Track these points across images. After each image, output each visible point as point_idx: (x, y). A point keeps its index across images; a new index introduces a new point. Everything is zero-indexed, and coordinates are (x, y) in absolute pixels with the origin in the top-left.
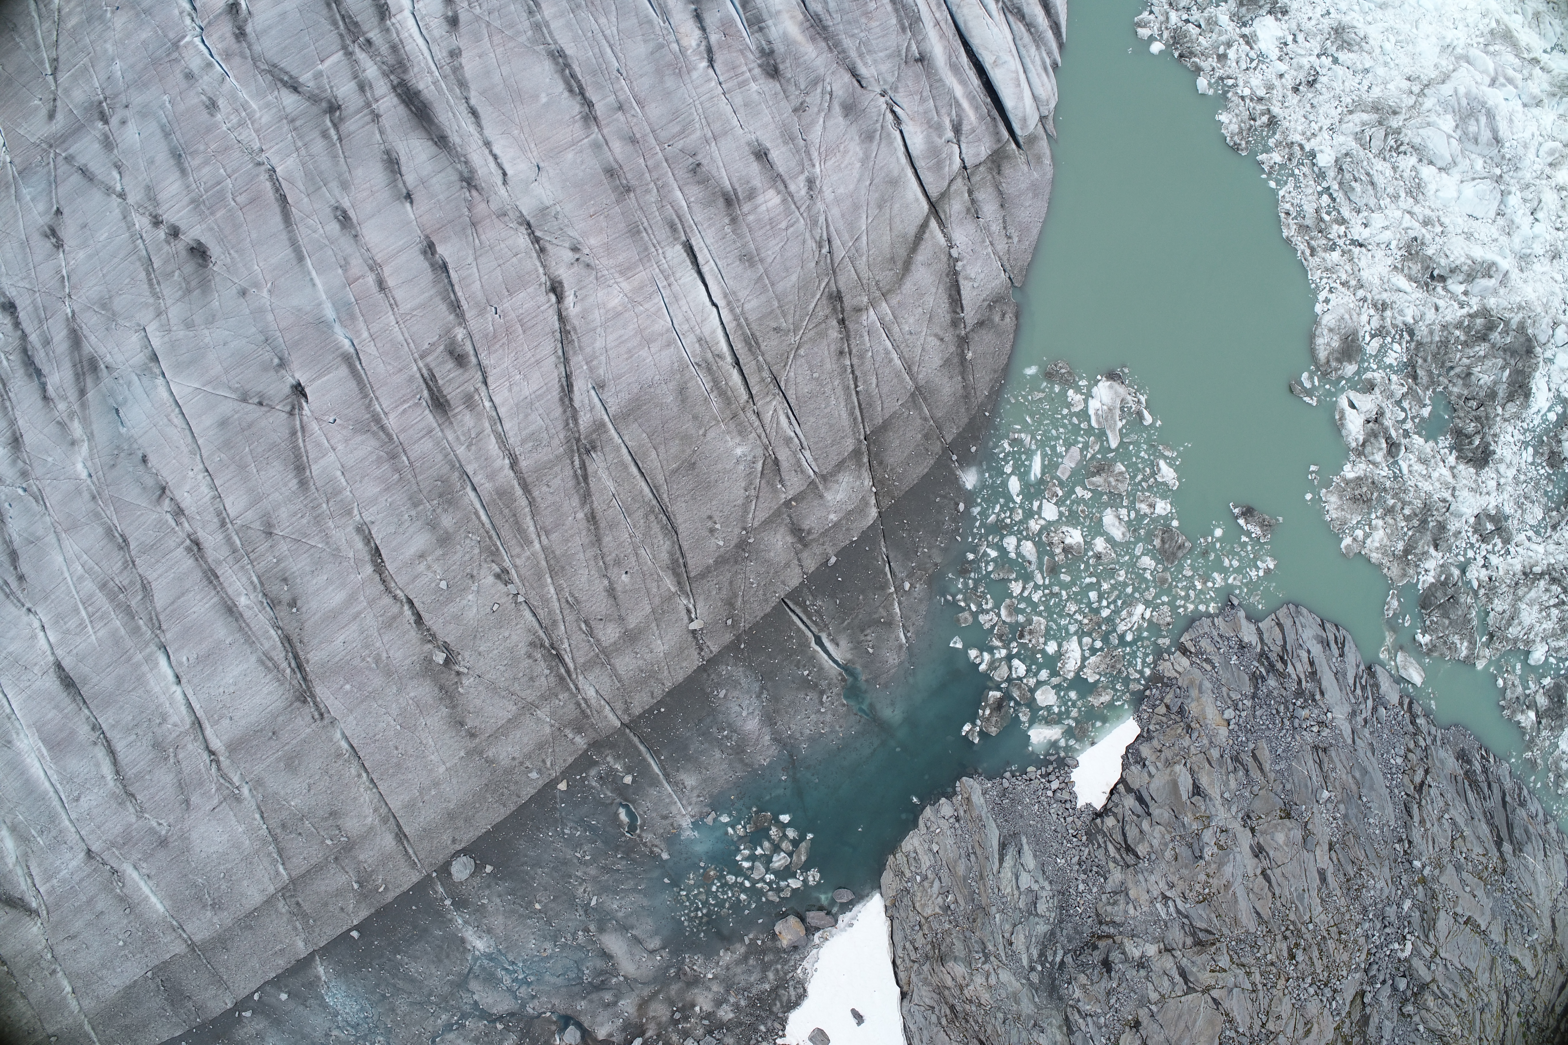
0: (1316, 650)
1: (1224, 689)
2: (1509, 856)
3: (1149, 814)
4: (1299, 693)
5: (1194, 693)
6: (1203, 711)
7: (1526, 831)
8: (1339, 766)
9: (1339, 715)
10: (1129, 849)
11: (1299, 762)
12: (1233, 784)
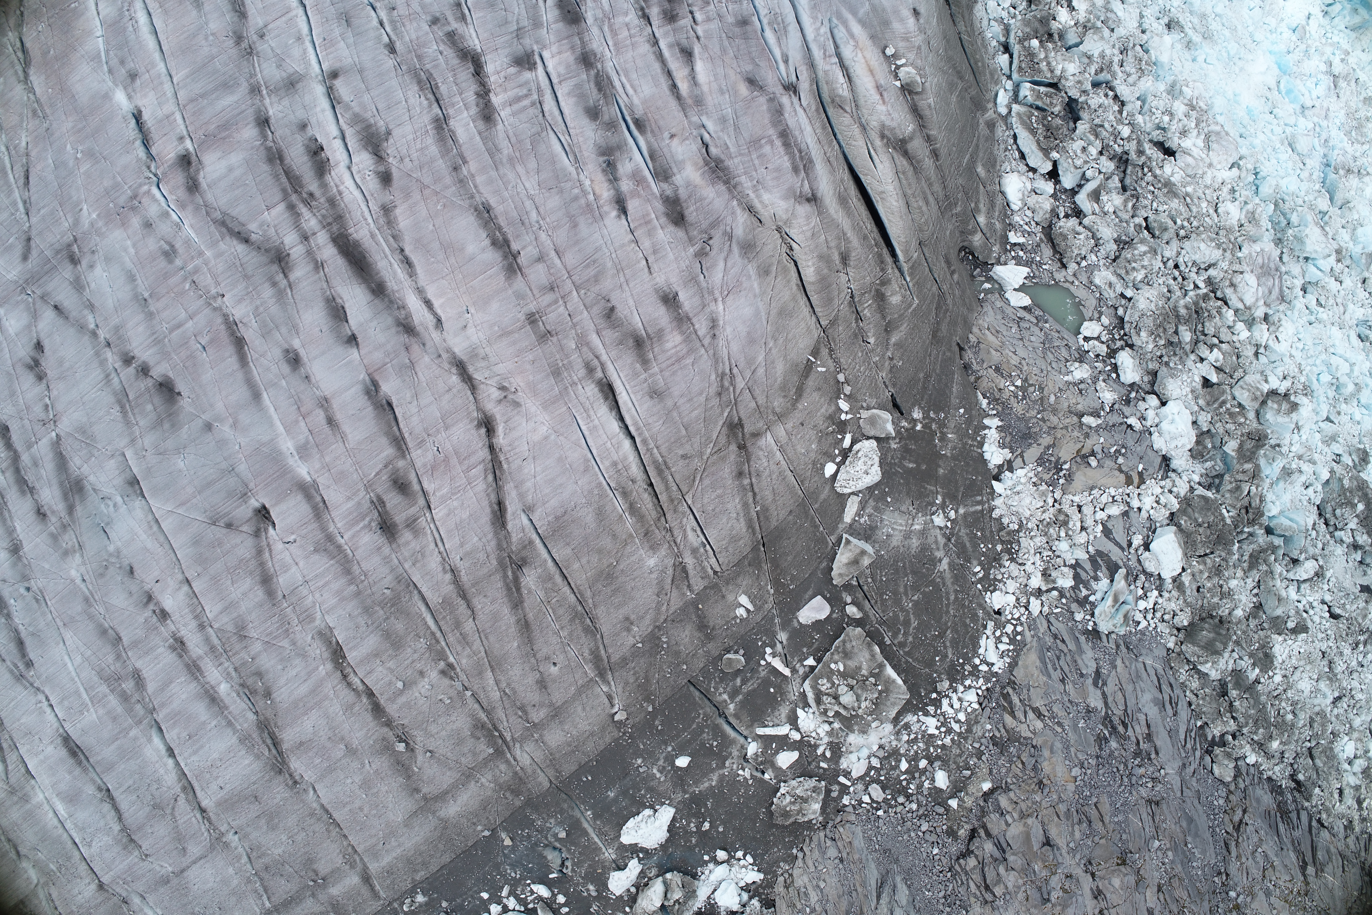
0: (1152, 712)
1: (1072, 749)
2: (1311, 879)
3: (1005, 860)
4: (1137, 754)
5: (1046, 753)
6: (1054, 768)
7: (1328, 852)
8: (1169, 817)
9: (1171, 770)
10: (987, 888)
11: (1135, 815)
12: (1077, 835)
